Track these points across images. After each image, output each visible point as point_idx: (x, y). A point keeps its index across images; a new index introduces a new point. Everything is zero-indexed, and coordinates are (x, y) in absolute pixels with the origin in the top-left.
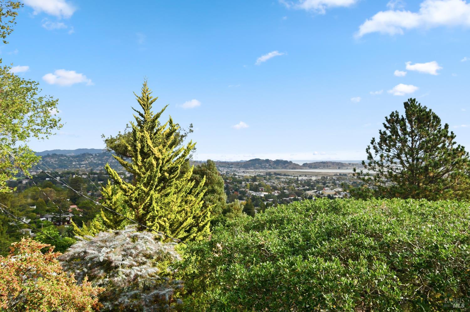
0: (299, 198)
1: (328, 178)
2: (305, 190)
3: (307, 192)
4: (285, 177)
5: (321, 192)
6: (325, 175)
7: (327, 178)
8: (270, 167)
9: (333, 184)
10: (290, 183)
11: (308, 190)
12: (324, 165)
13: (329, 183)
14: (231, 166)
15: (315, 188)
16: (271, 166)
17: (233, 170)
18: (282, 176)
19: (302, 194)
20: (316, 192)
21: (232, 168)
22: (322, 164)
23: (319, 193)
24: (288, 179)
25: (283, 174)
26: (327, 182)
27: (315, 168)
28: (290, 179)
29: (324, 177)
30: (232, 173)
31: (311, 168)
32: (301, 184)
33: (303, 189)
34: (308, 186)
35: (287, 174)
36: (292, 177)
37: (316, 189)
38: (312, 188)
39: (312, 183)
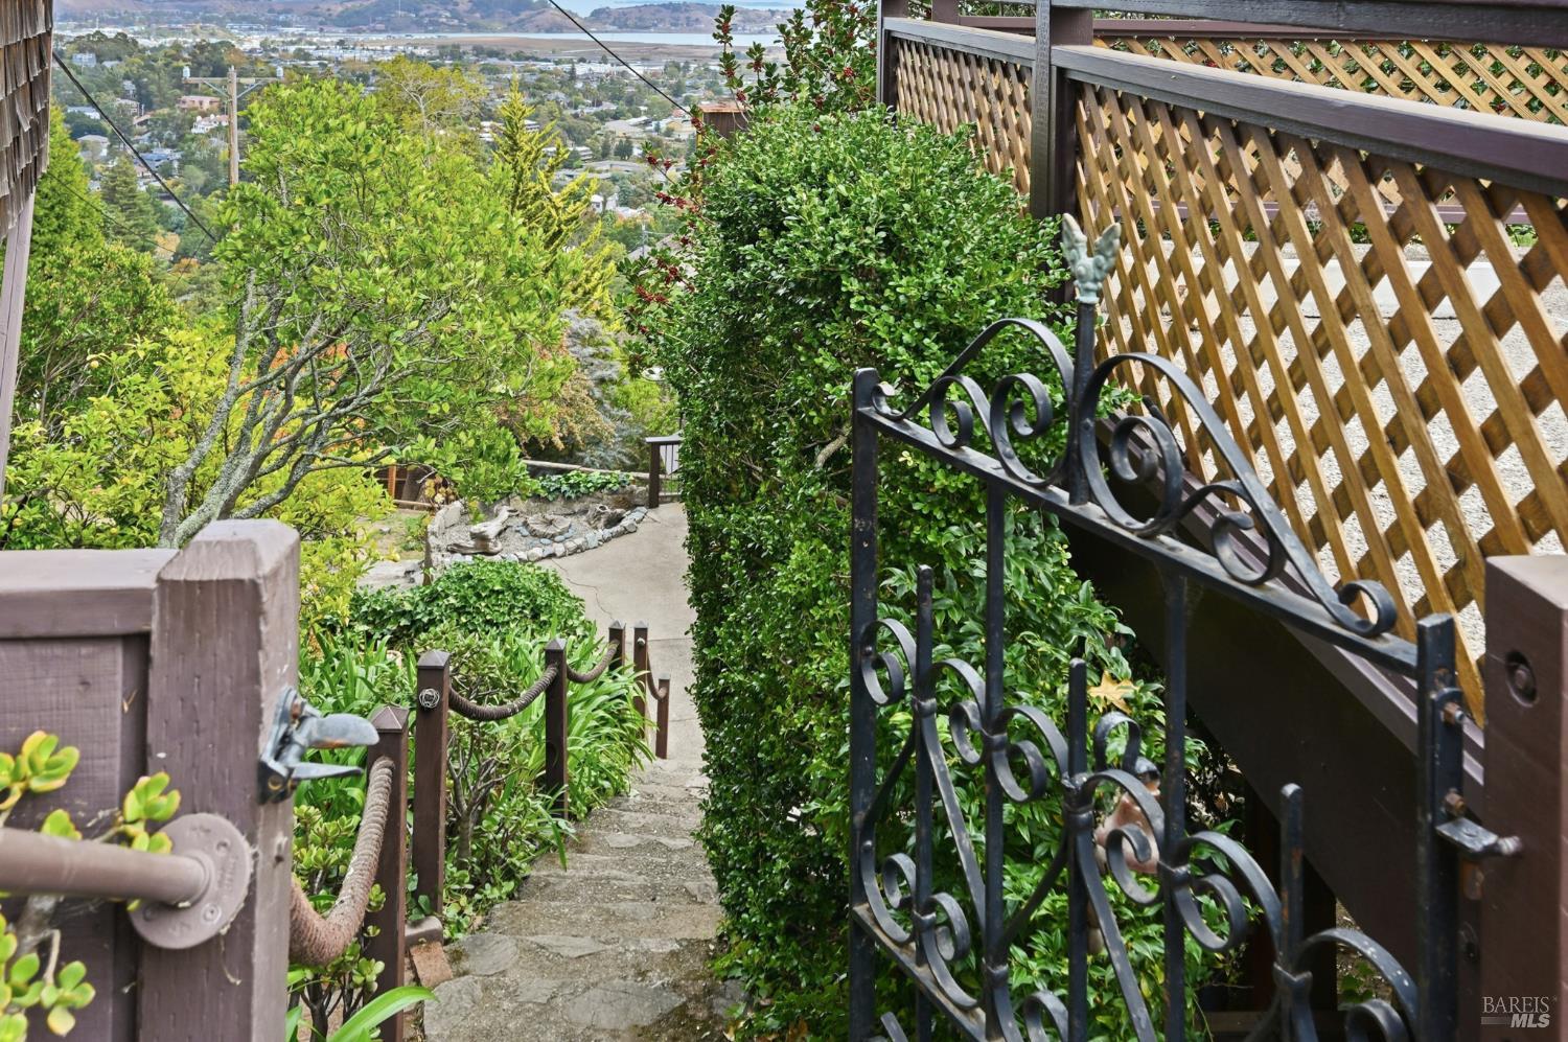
0: (579, 149)
1: (693, 66)
2: (603, 117)
3: (611, 125)
4: (518, 65)
5: (663, 124)
6: (678, 55)
7: (687, 67)
8: (456, 22)
9: (710, 93)
10: (541, 88)
11: (616, 116)
12: (676, 15)
13: (695, 87)
14: (281, 18)
15: (643, 108)
16: (461, 20)
17: (293, 35)
18: (508, 62)
19: (593, 132)
20: (647, 123)
21: (287, 24)
22: (666, 13)
23: (657, 129)
24: (532, 72)
25: (512, 51)
26: (687, 83)
27: (641, 27)
28: (542, 72)
29: (677, 66)
30: (292, 49)
31: (627, 26)
32: (586, 93)
33: (596, 114)
34: (614, 99)
35: (528, 53)
36: (551, 66)
37: (646, 113)
38: (631, 106)
39: (630, 90)
